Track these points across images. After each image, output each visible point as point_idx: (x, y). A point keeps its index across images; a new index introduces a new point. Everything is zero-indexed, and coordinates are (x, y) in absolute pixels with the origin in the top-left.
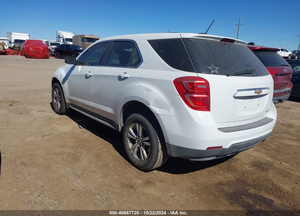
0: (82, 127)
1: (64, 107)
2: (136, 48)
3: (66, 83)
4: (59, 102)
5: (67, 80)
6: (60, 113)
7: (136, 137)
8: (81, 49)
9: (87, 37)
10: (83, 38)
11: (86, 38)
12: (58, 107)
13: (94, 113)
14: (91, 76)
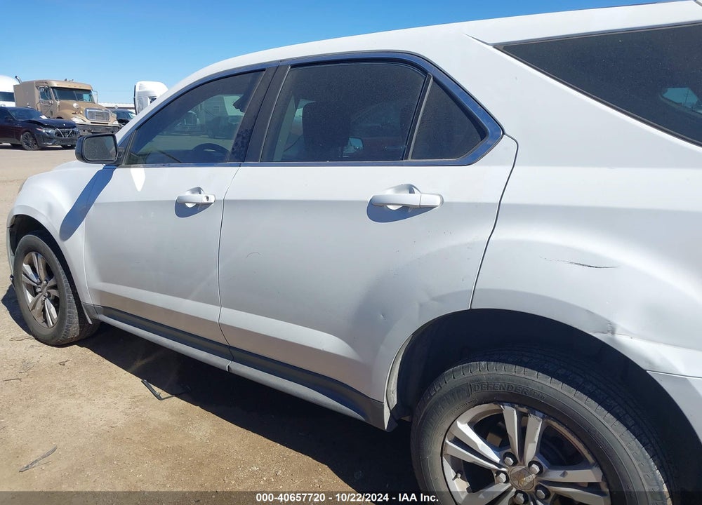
0: (164, 394)
1: (76, 319)
2: (435, 80)
3: (79, 235)
4: (48, 302)
5: (83, 224)
6: (57, 340)
7: (497, 460)
8: (44, 117)
9: (56, 85)
10: (47, 90)
11: (53, 88)
12: (46, 321)
13: (230, 347)
14: (209, 204)
